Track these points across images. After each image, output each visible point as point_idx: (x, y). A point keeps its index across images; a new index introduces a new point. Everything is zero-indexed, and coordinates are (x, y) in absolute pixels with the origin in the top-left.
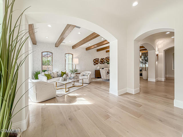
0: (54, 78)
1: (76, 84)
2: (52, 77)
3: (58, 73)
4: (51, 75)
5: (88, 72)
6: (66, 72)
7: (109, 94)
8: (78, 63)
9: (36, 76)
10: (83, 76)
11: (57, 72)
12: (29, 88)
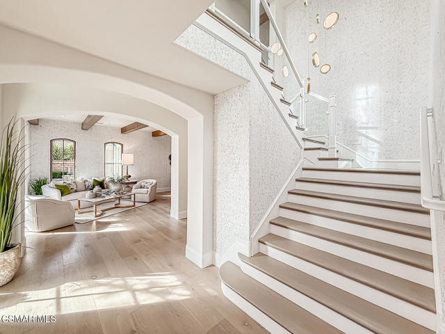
0: (76, 191)
1: (124, 203)
2: (72, 191)
3: (87, 183)
4: (71, 187)
5: (151, 181)
6: (104, 180)
7: (169, 218)
8: (132, 162)
9: (37, 188)
10: (141, 187)
11: (85, 181)
12: (26, 206)
